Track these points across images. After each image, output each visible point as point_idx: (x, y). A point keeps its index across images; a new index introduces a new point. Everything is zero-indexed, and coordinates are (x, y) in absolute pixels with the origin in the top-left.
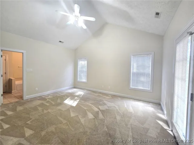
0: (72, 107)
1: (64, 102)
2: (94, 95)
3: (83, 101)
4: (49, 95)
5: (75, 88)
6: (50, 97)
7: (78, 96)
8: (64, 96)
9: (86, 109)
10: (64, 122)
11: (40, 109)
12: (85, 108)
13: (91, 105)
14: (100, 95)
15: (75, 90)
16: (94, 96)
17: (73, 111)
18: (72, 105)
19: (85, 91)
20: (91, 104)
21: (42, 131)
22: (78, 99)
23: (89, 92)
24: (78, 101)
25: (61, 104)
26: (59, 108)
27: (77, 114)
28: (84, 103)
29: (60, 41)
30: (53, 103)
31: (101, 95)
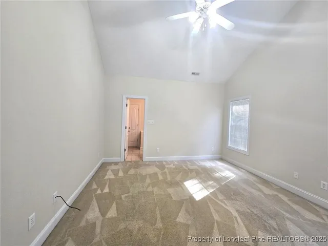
0: (191, 199)
1: (185, 183)
2: (260, 190)
3: (221, 197)
4: (172, 162)
5: (221, 159)
6: (172, 166)
7: (217, 180)
8: (191, 171)
9: (217, 222)
10: (159, 225)
11: (148, 181)
12: (216, 217)
13: (235, 214)
14: (280, 195)
15: (220, 164)
16: (258, 193)
17: (187, 211)
18: (193, 195)
19: (241, 174)
20: (237, 211)
21: (124, 220)
22: (213, 187)
23: (252, 178)
24: (212, 191)
25: (179, 184)
26: (171, 190)
27: (189, 222)
28: (220, 200)
29: (194, 73)
30: (169, 178)
31: (285, 199)
